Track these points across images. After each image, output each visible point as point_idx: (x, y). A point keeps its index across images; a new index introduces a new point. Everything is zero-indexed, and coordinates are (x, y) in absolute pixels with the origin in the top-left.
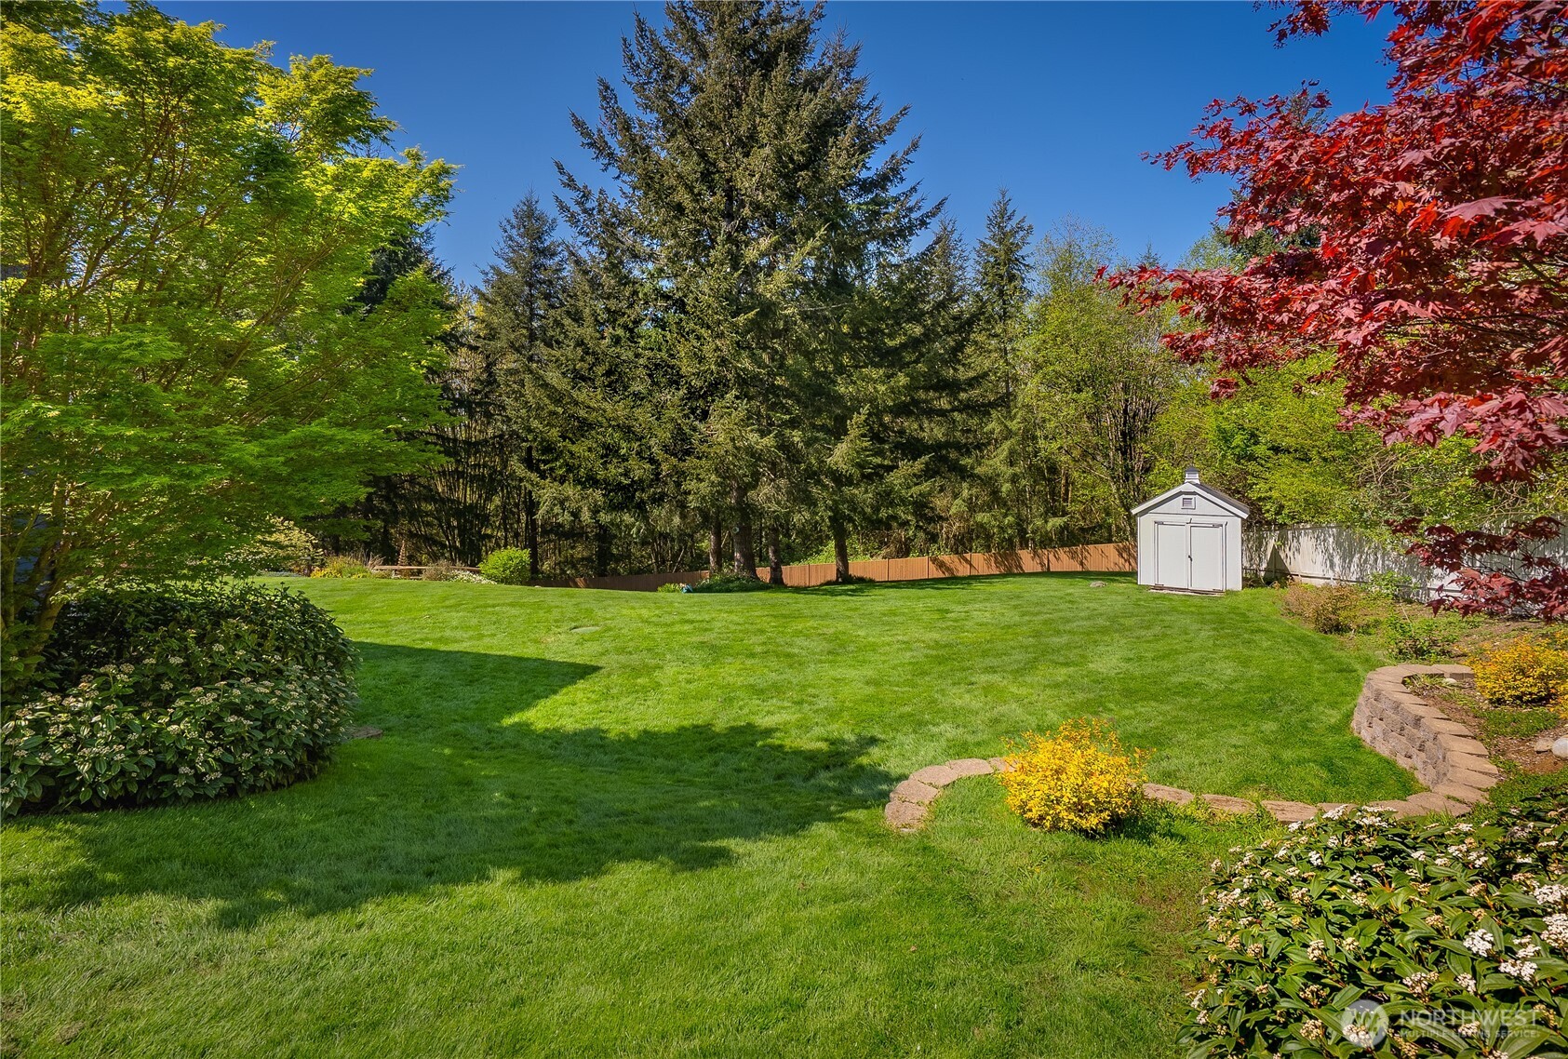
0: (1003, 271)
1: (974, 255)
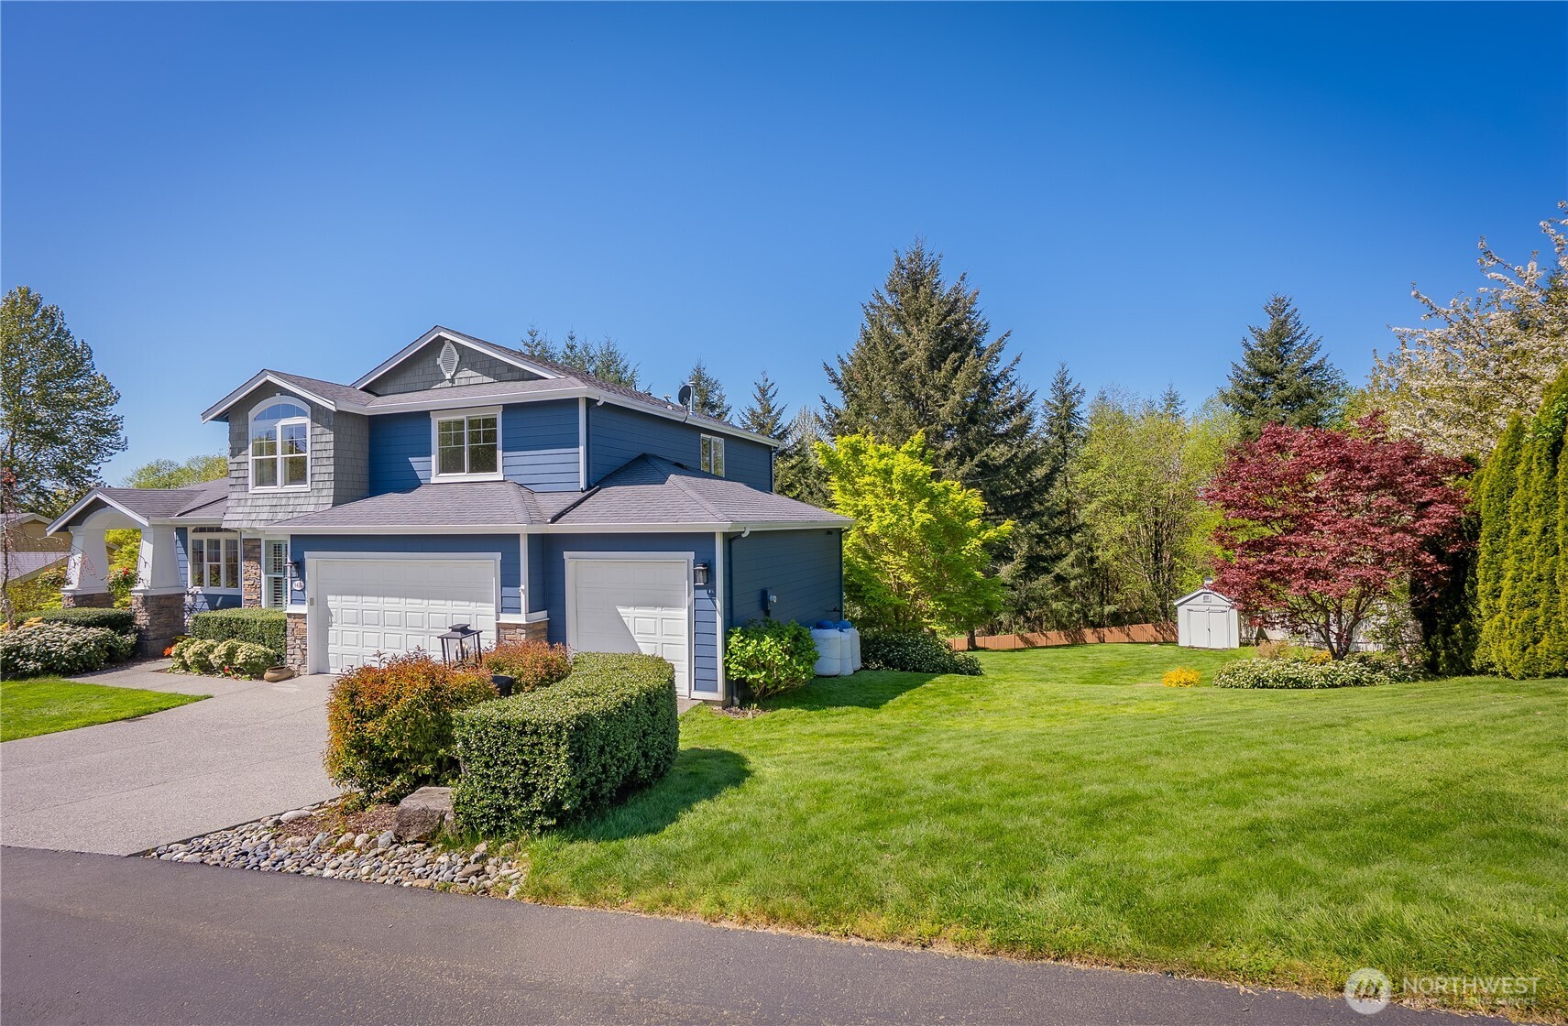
0: (1064, 423)
1: (1041, 411)
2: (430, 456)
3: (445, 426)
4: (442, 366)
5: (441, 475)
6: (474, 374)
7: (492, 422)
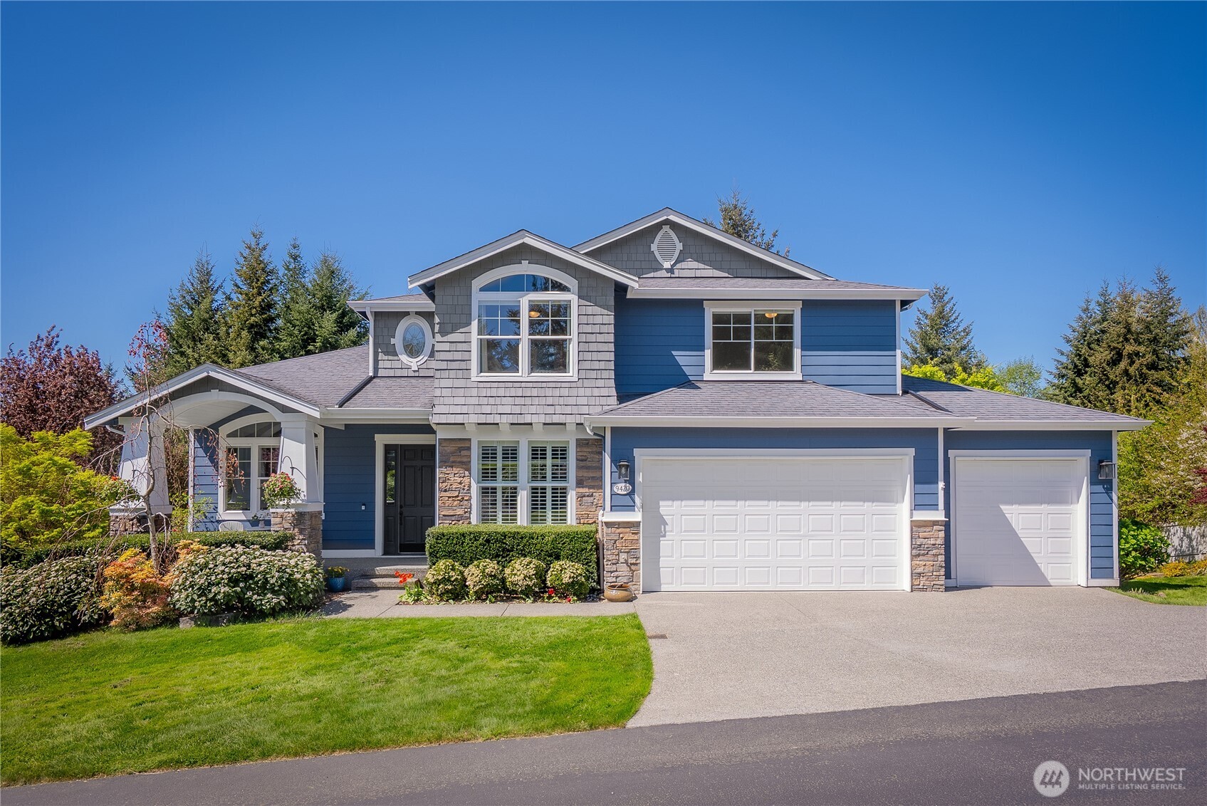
2: (703, 350)
3: (718, 318)
4: (656, 253)
5: (715, 371)
6: (702, 266)
7: (788, 318)
